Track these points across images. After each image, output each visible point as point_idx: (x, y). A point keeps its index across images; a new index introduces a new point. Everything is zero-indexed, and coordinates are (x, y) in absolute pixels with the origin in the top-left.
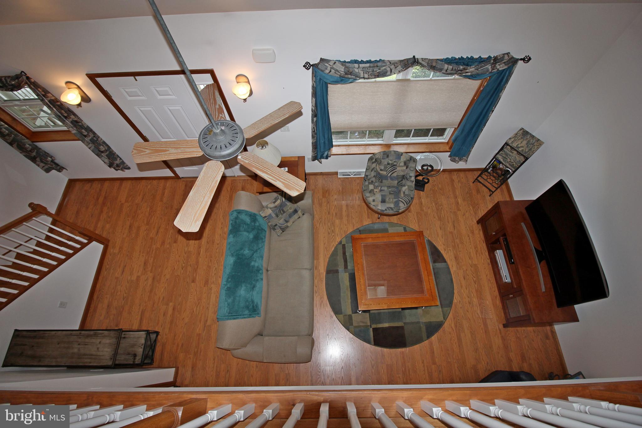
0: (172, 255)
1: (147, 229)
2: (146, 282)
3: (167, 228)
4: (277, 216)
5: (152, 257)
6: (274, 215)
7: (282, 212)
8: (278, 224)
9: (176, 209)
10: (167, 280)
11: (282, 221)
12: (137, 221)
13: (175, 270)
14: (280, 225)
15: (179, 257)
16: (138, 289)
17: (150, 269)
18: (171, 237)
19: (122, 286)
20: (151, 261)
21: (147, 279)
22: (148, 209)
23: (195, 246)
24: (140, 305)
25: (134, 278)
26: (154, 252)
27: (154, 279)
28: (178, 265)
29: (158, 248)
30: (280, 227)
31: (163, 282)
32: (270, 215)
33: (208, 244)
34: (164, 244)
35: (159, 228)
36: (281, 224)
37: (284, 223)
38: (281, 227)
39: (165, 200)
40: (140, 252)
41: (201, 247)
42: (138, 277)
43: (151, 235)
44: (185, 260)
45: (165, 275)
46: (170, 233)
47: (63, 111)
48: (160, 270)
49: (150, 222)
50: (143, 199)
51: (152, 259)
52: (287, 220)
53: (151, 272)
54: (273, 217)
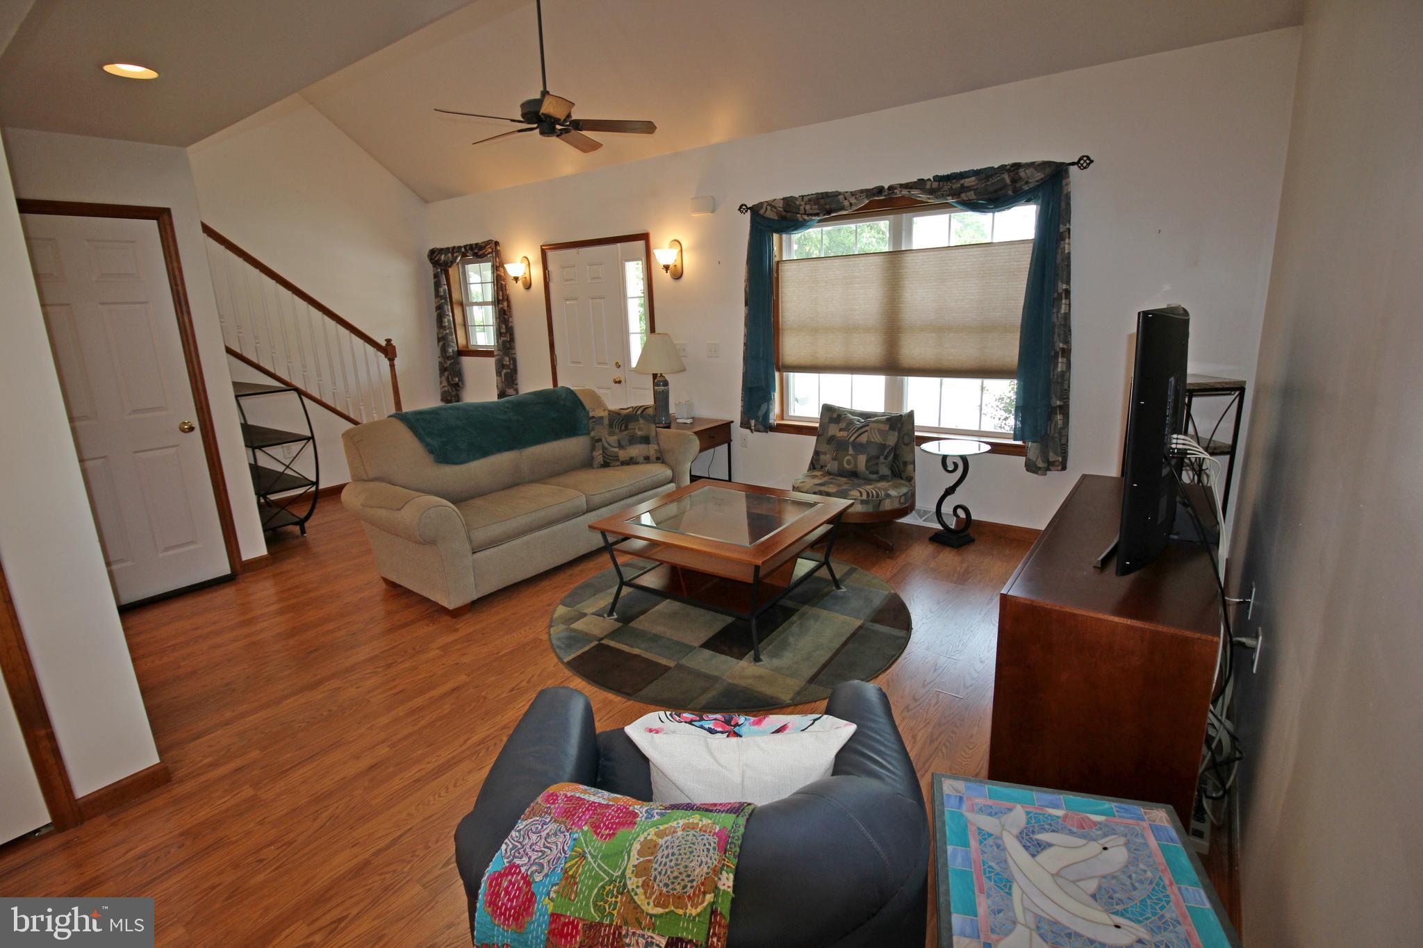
4: (611, 426)
6: (606, 421)
7: (623, 427)
8: (603, 440)
11: (613, 439)
14: (606, 445)
30: (604, 448)
32: (602, 418)
36: (609, 444)
37: (614, 445)
38: (606, 448)
47: (501, 293)
52: (623, 443)
54: (603, 424)
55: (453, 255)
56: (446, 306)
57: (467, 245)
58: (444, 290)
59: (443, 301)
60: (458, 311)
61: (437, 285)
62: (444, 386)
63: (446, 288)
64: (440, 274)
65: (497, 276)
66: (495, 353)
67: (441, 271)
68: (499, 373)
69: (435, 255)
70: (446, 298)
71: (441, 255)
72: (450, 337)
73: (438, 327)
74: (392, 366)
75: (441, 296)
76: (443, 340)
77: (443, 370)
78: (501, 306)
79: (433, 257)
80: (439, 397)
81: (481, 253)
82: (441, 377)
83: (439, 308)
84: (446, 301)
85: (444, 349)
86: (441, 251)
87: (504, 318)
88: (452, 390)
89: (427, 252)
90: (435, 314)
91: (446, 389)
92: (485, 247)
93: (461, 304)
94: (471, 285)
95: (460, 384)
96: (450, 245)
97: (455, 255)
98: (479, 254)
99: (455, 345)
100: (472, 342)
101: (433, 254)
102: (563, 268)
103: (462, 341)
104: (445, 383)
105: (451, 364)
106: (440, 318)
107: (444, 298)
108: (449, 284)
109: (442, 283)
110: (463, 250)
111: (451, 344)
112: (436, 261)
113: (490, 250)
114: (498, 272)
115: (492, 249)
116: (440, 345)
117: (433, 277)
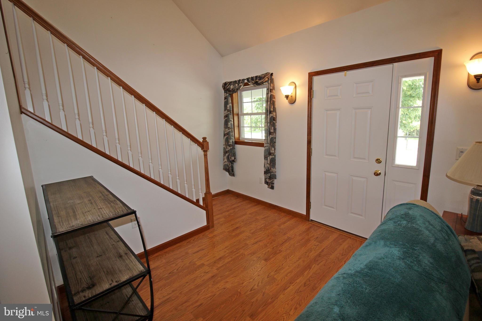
0: (252, 269)
1: (248, 236)
2: (203, 274)
3: (267, 245)
5: (231, 258)
9: (288, 237)
10: (225, 288)
12: (246, 227)
13: (242, 285)
15: (259, 276)
16: (190, 275)
17: (219, 266)
18: (265, 254)
19: (182, 262)
20: (227, 260)
21: (207, 272)
22: (262, 226)
23: (286, 277)
24: (173, 291)
25: (198, 263)
26: (238, 255)
27: (213, 277)
28: (250, 282)
29: (245, 254)
31: (218, 288)
33: (305, 286)
34: (253, 255)
35: (260, 241)
39: (282, 226)
40: (226, 247)
41: (293, 283)
42: (203, 265)
43: (248, 242)
44: (262, 283)
45: (227, 282)
46: (268, 250)
47: (271, 107)
48: (227, 273)
49: (256, 233)
50: (264, 218)
51: (230, 259)
53: (217, 269)
55: (238, 85)
56: (230, 116)
57: (249, 78)
58: (230, 106)
59: (229, 113)
60: (236, 118)
61: (226, 103)
62: (225, 162)
63: (231, 105)
64: (228, 97)
65: (271, 96)
66: (265, 145)
67: (229, 95)
68: (266, 158)
69: (227, 85)
70: (231, 111)
71: (231, 85)
72: (231, 134)
73: (224, 128)
74: (206, 156)
75: (228, 110)
76: (227, 136)
77: (225, 152)
78: (271, 115)
79: (226, 87)
80: (222, 168)
81: (260, 82)
82: (224, 156)
83: (226, 116)
84: (230, 112)
85: (227, 140)
86: (230, 83)
87: (273, 123)
88: (229, 164)
89: (221, 85)
90: (223, 121)
91: (226, 163)
92: (264, 77)
93: (238, 115)
94: (244, 104)
95: (235, 161)
96: (237, 79)
97: (240, 85)
98: (259, 82)
99: (233, 138)
100: (242, 136)
101: (225, 85)
102: (327, 87)
103: (237, 135)
104: (226, 160)
105: (231, 149)
106: (226, 123)
107: (228, 111)
108: (232, 103)
109: (229, 102)
110: (246, 81)
111: (232, 137)
112: (227, 89)
113: (267, 79)
114: (272, 93)
115: (268, 79)
116: (225, 138)
117: (224, 98)
